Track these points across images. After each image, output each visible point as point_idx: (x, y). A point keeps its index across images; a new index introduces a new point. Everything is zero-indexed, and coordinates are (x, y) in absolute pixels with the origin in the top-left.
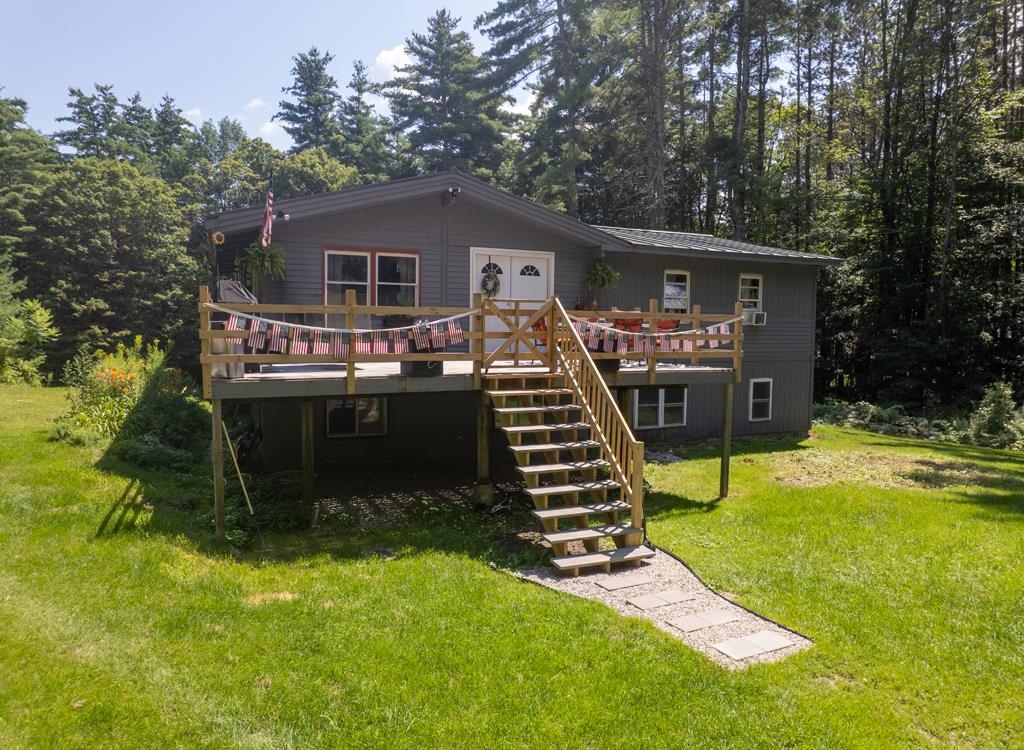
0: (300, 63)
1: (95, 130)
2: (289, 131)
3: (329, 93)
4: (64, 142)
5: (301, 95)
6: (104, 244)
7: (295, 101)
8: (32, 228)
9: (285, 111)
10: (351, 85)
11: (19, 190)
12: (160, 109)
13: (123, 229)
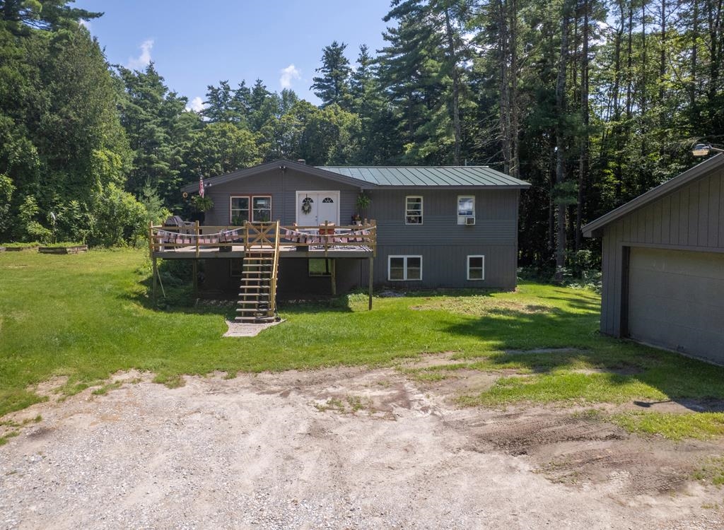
0: (327, 52)
1: (219, 106)
2: (318, 95)
3: (345, 68)
4: (205, 115)
5: (327, 72)
6: (217, 171)
7: (322, 76)
8: (186, 165)
9: (317, 83)
10: (359, 61)
11: (180, 146)
12: (255, 87)
13: (227, 162)
